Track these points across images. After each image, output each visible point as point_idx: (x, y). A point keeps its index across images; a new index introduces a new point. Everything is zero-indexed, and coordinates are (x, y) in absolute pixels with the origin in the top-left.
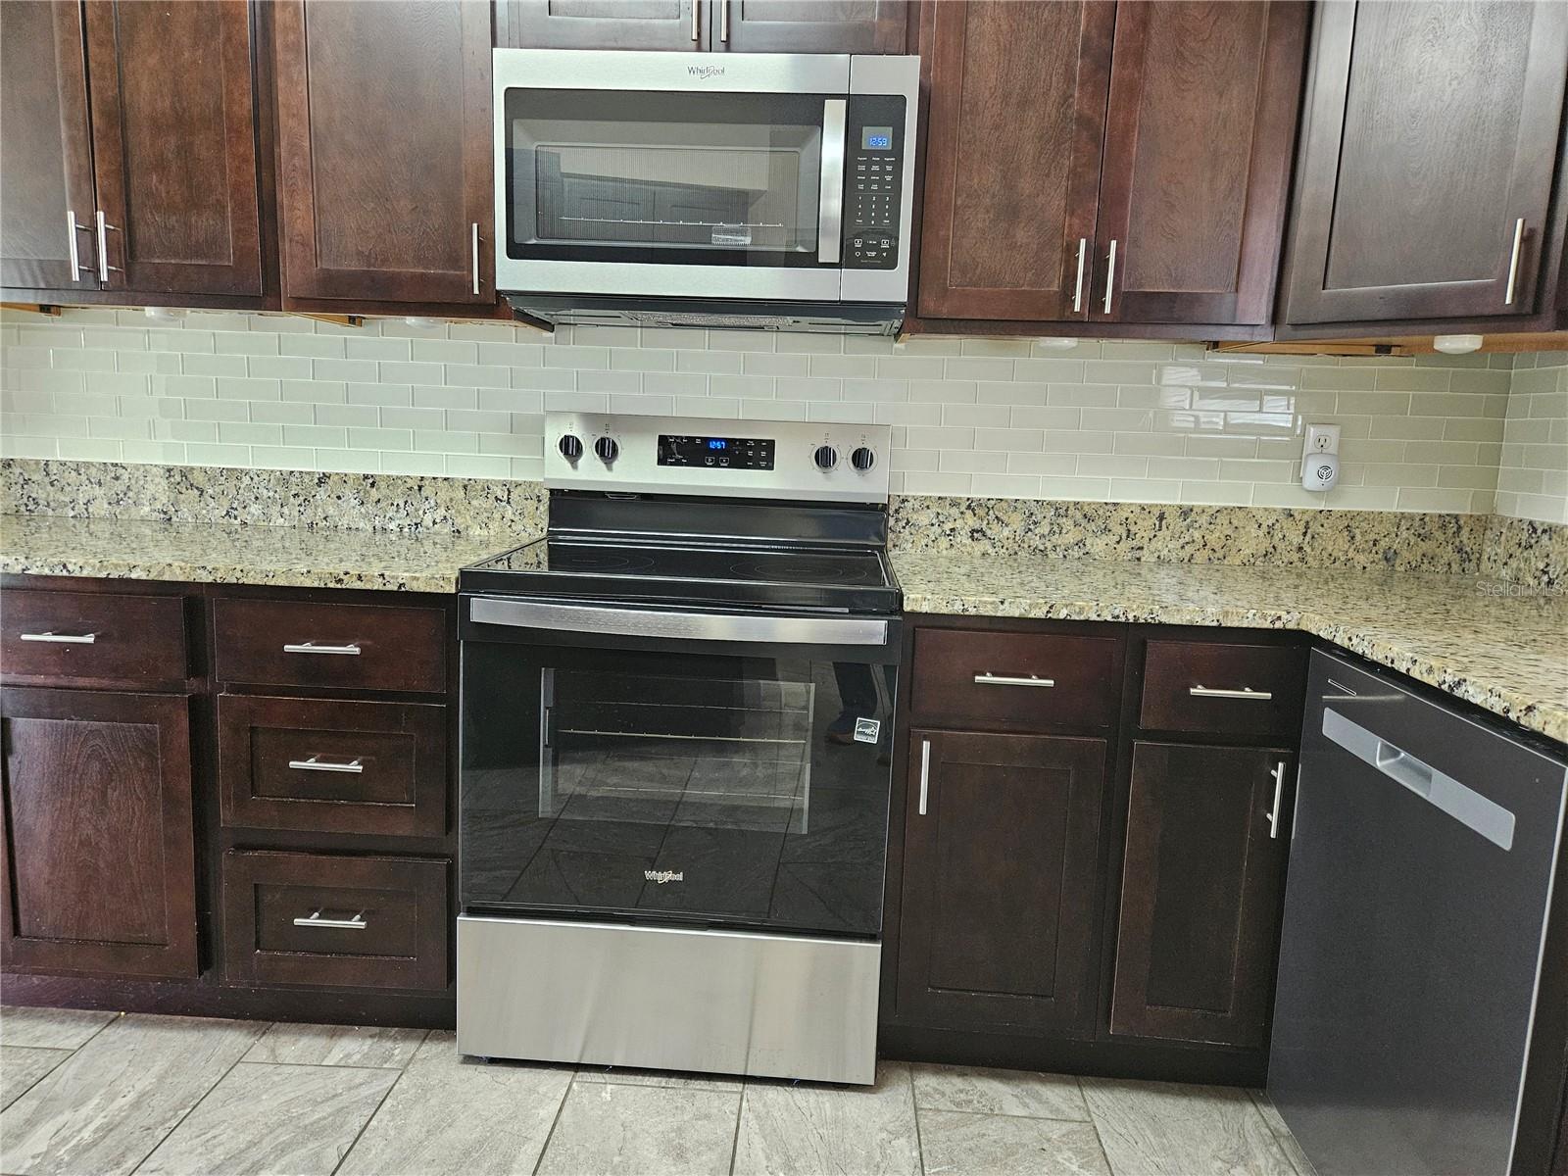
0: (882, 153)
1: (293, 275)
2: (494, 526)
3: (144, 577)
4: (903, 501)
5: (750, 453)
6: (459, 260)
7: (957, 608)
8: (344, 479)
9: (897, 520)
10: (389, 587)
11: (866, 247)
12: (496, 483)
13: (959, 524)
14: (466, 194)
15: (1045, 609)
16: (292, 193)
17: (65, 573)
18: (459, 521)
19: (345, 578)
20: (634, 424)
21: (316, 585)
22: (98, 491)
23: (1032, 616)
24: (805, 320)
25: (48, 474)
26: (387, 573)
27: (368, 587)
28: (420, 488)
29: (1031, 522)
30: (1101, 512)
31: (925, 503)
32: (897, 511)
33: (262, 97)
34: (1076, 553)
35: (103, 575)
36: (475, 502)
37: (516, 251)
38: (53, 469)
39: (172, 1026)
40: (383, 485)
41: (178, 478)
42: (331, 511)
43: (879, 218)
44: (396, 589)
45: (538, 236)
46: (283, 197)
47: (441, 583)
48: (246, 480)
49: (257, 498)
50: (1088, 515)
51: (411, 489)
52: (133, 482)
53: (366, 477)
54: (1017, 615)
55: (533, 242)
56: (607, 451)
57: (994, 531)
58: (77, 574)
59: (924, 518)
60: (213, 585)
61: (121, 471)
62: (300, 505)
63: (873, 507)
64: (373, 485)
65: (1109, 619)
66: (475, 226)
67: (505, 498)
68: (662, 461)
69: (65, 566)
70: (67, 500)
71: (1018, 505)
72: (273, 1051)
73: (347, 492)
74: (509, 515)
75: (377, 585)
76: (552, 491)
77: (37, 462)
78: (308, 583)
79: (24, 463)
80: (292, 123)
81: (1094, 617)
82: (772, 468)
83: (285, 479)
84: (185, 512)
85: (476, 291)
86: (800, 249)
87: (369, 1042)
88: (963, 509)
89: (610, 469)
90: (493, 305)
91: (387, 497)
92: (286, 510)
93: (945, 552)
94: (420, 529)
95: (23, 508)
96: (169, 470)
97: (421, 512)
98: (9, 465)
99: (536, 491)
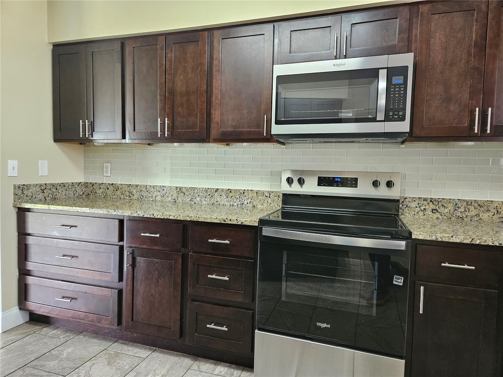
0: (399, 85)
1: (214, 133)
2: (265, 205)
3: (173, 219)
4: (405, 199)
5: (349, 182)
6: (260, 126)
7: (434, 238)
8: (222, 190)
9: (403, 205)
10: (239, 223)
11: (394, 115)
12: (266, 191)
13: (427, 207)
14: (263, 107)
15: (470, 240)
16: (215, 110)
17: (153, 217)
18: (254, 203)
19: (226, 220)
20: (311, 173)
21: (218, 222)
22: (158, 193)
23: (465, 242)
24: (370, 139)
25: (146, 189)
26: (238, 219)
27: (233, 223)
28: (244, 193)
29: (456, 207)
30: (486, 204)
31: (414, 199)
32: (403, 202)
33: (209, 85)
34: (476, 219)
35: (163, 218)
36: (259, 197)
37: (277, 122)
38: (148, 187)
39: (171, 354)
40: (233, 192)
41: (179, 190)
42: (218, 200)
43: (399, 105)
44: (240, 224)
45: (284, 118)
46: (213, 111)
47: (254, 222)
48: (196, 190)
49: (199, 196)
50: (480, 205)
51: (241, 193)
52: (167, 191)
53: (229, 190)
54: (458, 242)
55: (283, 119)
56: (301, 182)
57: (442, 210)
58: (156, 217)
59: (413, 205)
60: (191, 221)
61: (164, 188)
62: (210, 198)
63: (394, 201)
64: (230, 192)
65: (497, 245)
66: (265, 116)
67: (269, 196)
68: (319, 185)
69: (153, 215)
70: (151, 196)
71: (451, 201)
72: (199, 367)
73: (223, 194)
74: (269, 201)
75: (235, 223)
76: (283, 194)
77: (144, 185)
78: (216, 222)
79: (141, 186)
80: (217, 91)
81: (491, 244)
82: (357, 187)
83: (207, 190)
84: (180, 200)
85: (265, 135)
86: (370, 117)
87: (226, 368)
88: (429, 202)
89: (302, 187)
90: (270, 138)
91: (234, 196)
92: (206, 199)
93: (422, 217)
94: (243, 205)
95: (140, 198)
96: (177, 188)
97: (244, 200)
98: (137, 186)
99: (278, 194)
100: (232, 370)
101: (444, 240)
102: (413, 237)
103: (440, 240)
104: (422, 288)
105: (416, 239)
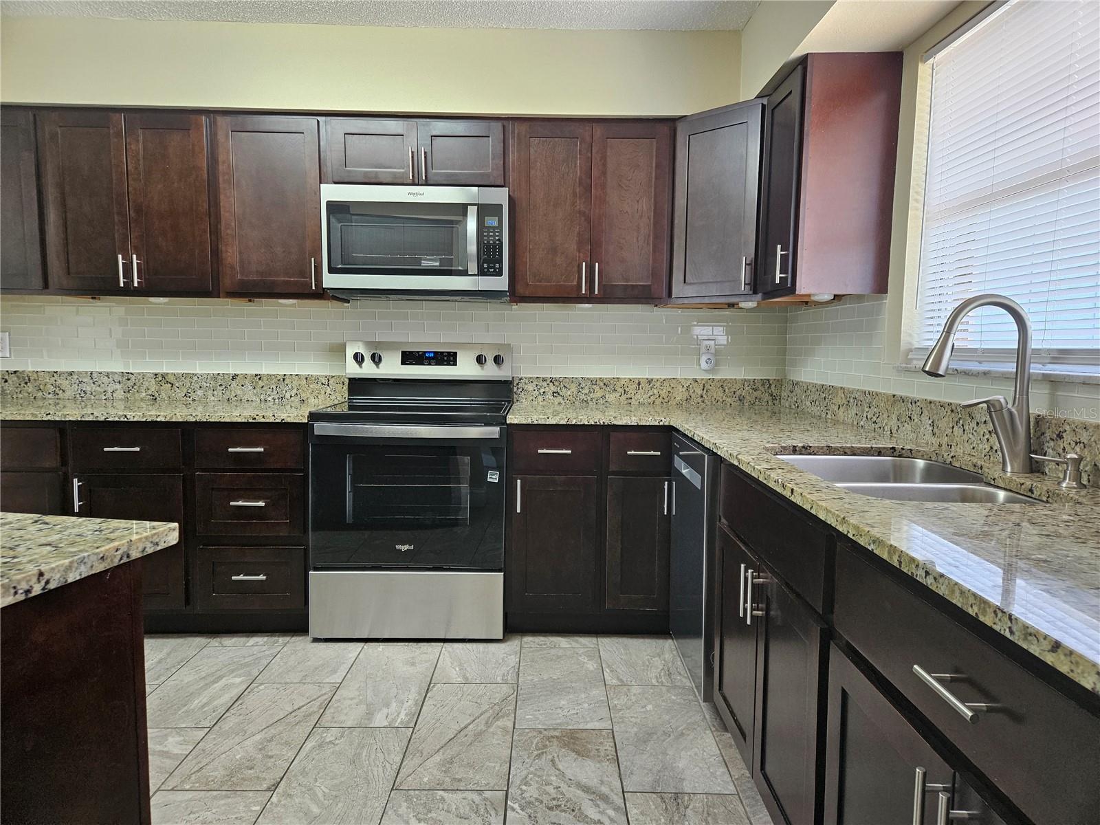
0: (494, 228)
1: (227, 282)
2: (321, 397)
3: (163, 420)
4: (520, 379)
5: (445, 358)
6: (304, 273)
7: (529, 421)
8: (245, 377)
9: (518, 388)
10: (277, 421)
11: (489, 267)
12: (322, 376)
13: (547, 389)
14: (308, 245)
15: (566, 420)
16: (226, 245)
17: (126, 419)
18: (303, 395)
19: (257, 417)
20: (390, 346)
21: (243, 421)
22: (118, 386)
23: (561, 423)
24: (466, 298)
25: (92, 378)
26: (276, 415)
27: (268, 421)
28: (284, 380)
29: (580, 388)
30: (612, 382)
31: (531, 380)
32: (518, 384)
33: (212, 203)
34: (601, 401)
35: (144, 420)
36: (311, 386)
37: (332, 270)
38: (95, 375)
40: (265, 379)
41: (160, 379)
42: (239, 392)
43: (494, 255)
44: (280, 421)
45: (342, 264)
46: (222, 247)
47: (301, 418)
48: (195, 378)
49: (201, 387)
50: (606, 384)
51: (279, 380)
52: (137, 381)
53: (256, 375)
54: (555, 423)
55: (340, 266)
56: (376, 359)
57: (564, 392)
58: (132, 420)
59: (530, 387)
60: (196, 422)
61: (131, 376)
62: (223, 390)
63: (506, 382)
64: (260, 379)
66: (313, 259)
67: (327, 383)
68: (403, 363)
69: (126, 416)
70: (102, 391)
71: (573, 380)
72: (221, 643)
73: (247, 382)
74: (328, 391)
75: (272, 420)
76: (350, 379)
77: (86, 373)
78: (239, 420)
79: (79, 373)
80: (227, 214)
82: (456, 365)
83: (215, 377)
84: (163, 395)
85: (314, 288)
86: (460, 268)
87: (266, 638)
88: (548, 382)
89: (378, 367)
90: (321, 294)
91: (267, 385)
92: (215, 393)
93: (541, 403)
94: (284, 400)
95: (78, 396)
96: (156, 375)
97: (284, 392)
98: (71, 374)
99: (342, 380)
100: (276, 638)
101: (540, 422)
102: (508, 422)
103: (536, 422)
104: (519, 481)
105: (511, 424)
